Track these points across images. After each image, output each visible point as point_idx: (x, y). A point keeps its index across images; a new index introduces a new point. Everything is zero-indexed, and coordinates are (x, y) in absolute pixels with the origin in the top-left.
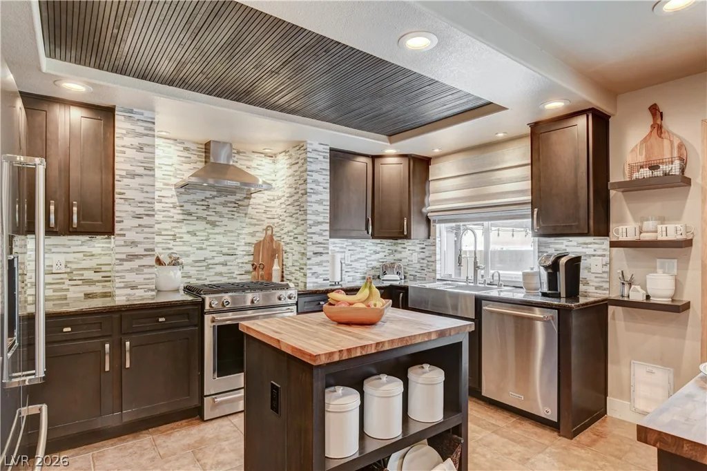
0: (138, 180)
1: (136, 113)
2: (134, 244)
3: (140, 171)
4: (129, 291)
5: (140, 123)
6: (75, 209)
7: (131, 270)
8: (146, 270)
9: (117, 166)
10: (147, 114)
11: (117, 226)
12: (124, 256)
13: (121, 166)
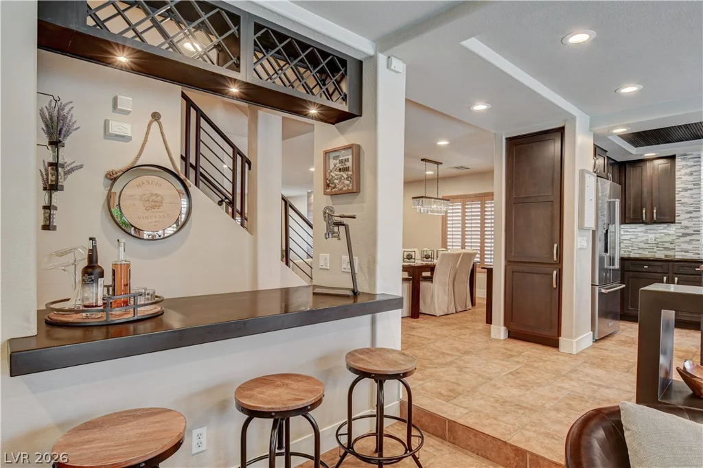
0: (690, 192)
1: (689, 155)
2: (687, 227)
3: (691, 186)
4: (683, 253)
5: (691, 160)
6: (655, 211)
7: (685, 242)
8: (694, 242)
9: (677, 186)
10: (695, 154)
11: (677, 218)
12: (681, 234)
13: (679, 185)
